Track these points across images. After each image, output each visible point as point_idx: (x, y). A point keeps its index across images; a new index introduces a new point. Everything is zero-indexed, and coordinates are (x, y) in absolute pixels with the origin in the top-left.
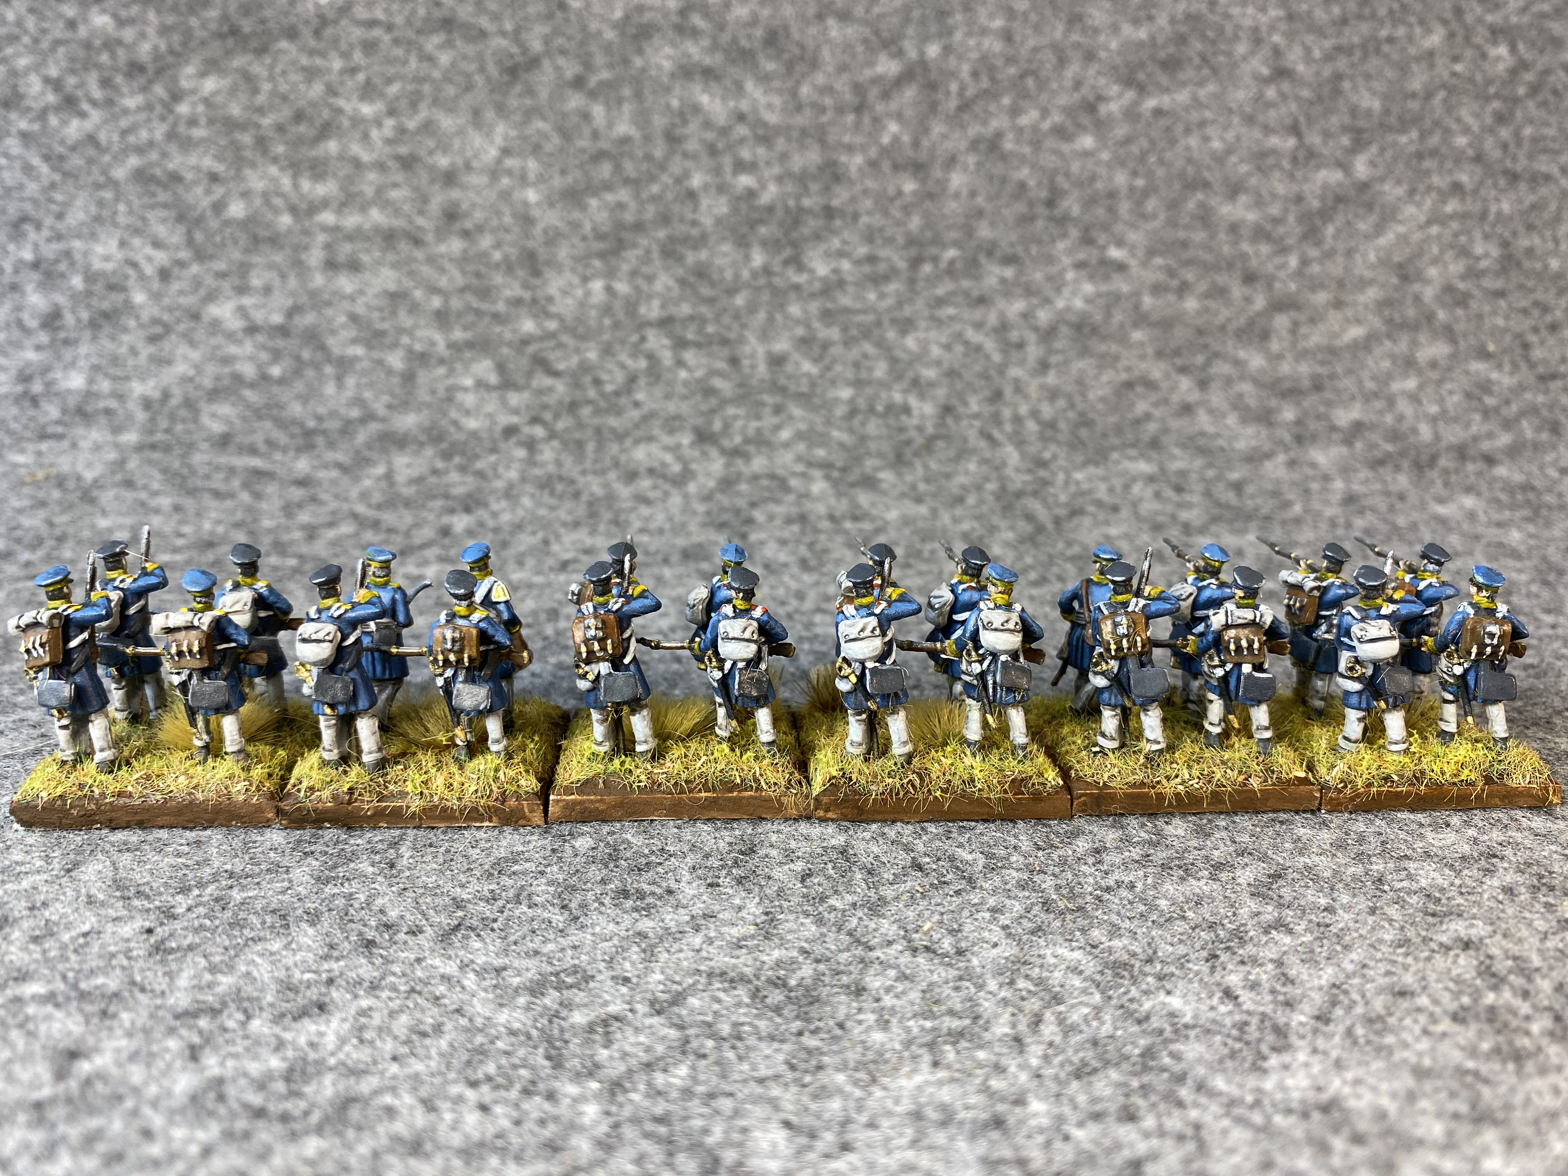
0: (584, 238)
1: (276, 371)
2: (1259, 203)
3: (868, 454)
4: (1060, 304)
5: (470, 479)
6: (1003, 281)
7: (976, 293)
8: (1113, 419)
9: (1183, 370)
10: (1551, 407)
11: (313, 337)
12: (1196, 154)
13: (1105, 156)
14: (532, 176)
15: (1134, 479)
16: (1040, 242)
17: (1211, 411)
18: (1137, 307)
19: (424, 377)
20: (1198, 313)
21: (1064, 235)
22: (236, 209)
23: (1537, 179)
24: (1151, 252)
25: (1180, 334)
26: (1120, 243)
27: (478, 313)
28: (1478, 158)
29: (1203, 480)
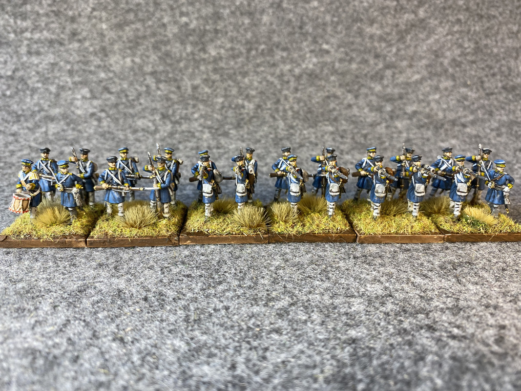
0: (124, 42)
1: (8, 93)
2: (382, 27)
3: (227, 124)
4: (304, 66)
5: (75, 133)
6: (282, 57)
7: (272, 62)
8: (321, 110)
9: (349, 91)
10: (490, 106)
11: (22, 80)
12: (357, 9)
13: (322, 9)
14: (104, 19)
15: (326, 133)
16: (297, 43)
17: (358, 107)
18: (333, 67)
19: (63, 95)
20: (357, 69)
21: (306, 40)
23: (490, 17)
24: (339, 47)
25: (348, 78)
26: (327, 43)
27: (84, 71)
28: (467, 9)
29: (352, 133)
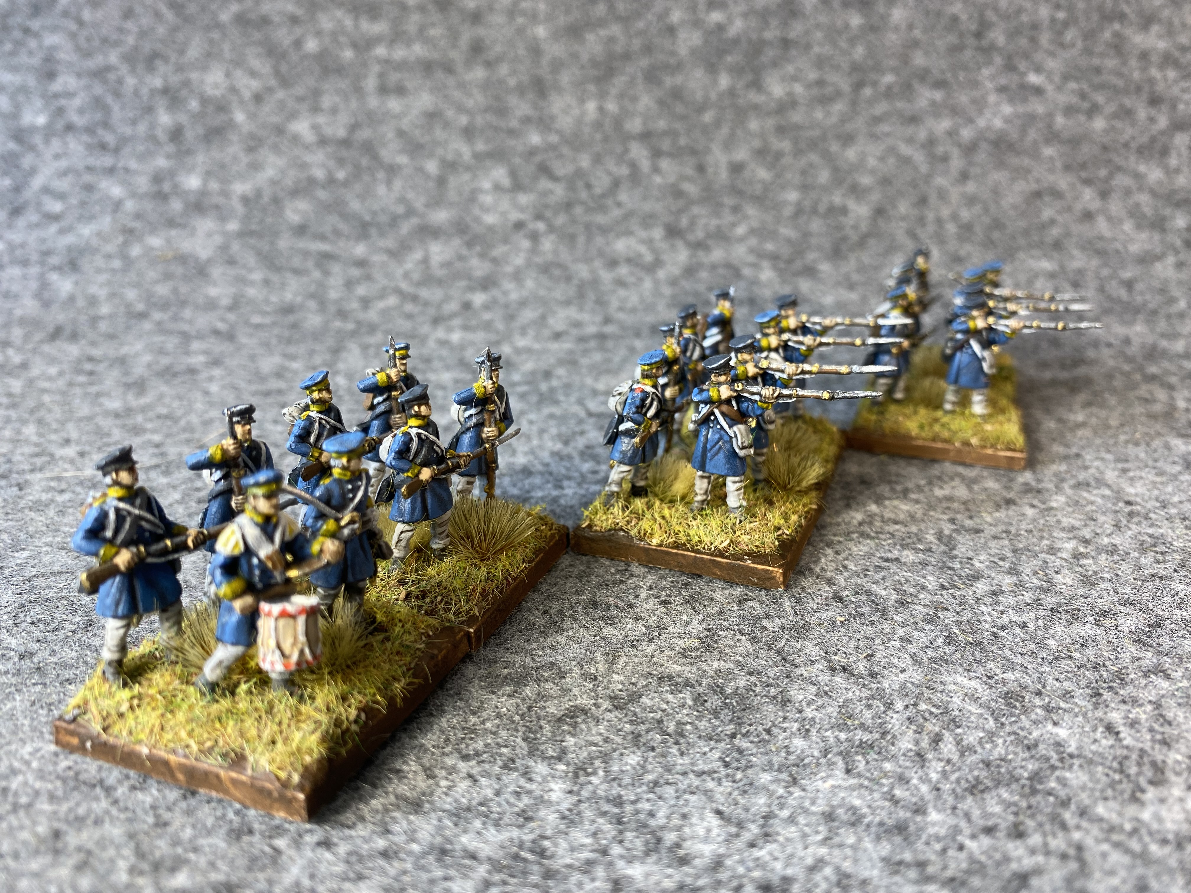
0: (582, 67)
1: (340, 175)
2: (1170, 33)
3: (810, 248)
4: (981, 123)
5: (487, 264)
6: (933, 103)
7: (908, 113)
8: (1022, 224)
9: (1088, 182)
11: (369, 148)
14: (542, 16)
15: (1036, 276)
16: (967, 69)
17: (1110, 219)
18: (1050, 126)
19: (453, 181)
20: (1106, 131)
21: (989, 63)
22: (311, 45)
24: (1066, 78)
25: (1086, 150)
26: (1038, 70)
27: (497, 129)
29: (1098, 277)
